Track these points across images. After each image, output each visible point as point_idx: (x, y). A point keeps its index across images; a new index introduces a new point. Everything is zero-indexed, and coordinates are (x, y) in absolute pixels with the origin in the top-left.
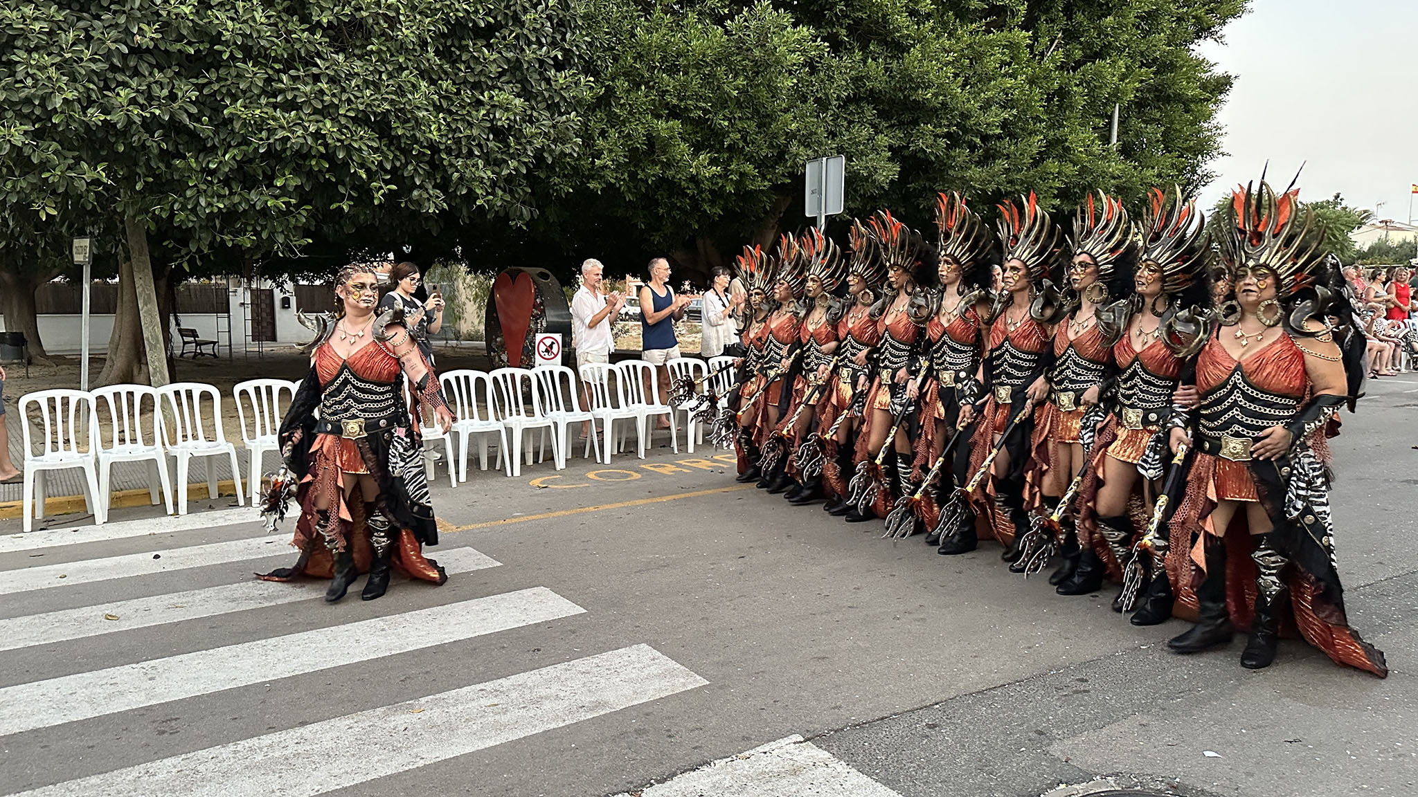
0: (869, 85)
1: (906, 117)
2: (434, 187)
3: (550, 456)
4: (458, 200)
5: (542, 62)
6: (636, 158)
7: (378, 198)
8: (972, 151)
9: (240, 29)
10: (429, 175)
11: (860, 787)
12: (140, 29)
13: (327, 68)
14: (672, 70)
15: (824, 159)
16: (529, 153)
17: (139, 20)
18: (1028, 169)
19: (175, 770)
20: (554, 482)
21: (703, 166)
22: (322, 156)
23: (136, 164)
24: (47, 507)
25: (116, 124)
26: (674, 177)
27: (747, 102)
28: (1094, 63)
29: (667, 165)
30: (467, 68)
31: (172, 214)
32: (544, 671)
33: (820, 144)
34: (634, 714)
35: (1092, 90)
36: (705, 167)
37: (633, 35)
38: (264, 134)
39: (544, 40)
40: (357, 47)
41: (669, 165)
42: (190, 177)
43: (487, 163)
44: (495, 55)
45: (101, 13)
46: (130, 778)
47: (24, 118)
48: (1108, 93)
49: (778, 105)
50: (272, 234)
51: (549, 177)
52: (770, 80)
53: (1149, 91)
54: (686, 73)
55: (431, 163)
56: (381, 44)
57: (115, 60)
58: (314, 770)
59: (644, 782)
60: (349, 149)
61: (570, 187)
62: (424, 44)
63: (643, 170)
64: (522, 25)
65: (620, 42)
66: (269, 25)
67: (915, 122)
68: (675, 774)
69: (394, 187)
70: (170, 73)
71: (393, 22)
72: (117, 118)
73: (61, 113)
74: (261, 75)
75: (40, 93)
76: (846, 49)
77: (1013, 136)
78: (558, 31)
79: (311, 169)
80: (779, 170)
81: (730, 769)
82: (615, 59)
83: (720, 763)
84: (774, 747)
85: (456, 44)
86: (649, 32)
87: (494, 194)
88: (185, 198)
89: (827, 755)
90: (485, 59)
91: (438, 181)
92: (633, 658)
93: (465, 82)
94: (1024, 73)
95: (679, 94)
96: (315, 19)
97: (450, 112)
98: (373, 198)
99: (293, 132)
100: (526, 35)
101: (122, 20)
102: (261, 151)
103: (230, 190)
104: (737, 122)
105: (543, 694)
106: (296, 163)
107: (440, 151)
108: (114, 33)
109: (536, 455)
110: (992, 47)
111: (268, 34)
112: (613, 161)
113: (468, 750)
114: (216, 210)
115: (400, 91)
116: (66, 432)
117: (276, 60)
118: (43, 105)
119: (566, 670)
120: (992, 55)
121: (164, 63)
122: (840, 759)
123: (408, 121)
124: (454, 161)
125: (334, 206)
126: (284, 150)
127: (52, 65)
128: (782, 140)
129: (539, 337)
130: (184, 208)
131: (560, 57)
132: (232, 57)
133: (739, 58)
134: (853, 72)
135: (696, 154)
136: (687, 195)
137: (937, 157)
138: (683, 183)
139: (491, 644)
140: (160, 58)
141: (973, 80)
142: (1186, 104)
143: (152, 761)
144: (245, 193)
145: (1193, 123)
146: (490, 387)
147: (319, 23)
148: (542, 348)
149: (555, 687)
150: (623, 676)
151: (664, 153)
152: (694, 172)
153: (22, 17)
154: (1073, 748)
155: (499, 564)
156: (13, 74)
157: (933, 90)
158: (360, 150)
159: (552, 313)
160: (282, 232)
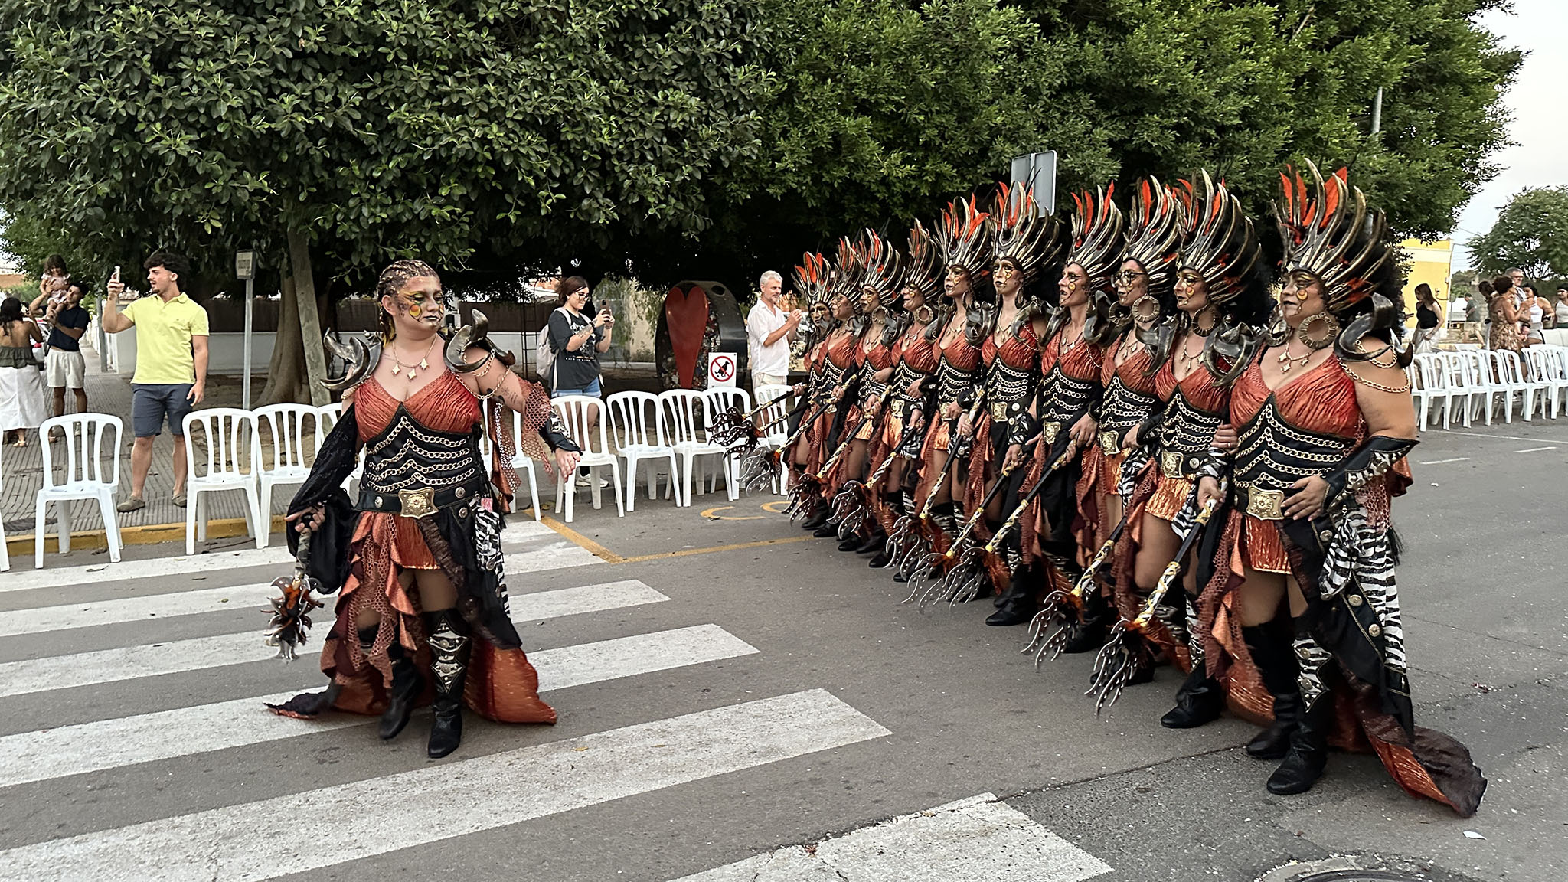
0: (1086, 71)
1: (1129, 107)
2: (605, 196)
3: (722, 485)
4: (629, 209)
5: (719, 57)
6: (819, 159)
7: (545, 208)
8: (1205, 146)
9: (405, 29)
10: (600, 183)
11: (1059, 852)
12: (305, 32)
13: (493, 69)
14: (862, 61)
15: (1033, 155)
16: (705, 157)
17: (304, 23)
18: (1272, 165)
19: (334, 800)
20: (726, 513)
21: (895, 166)
22: (488, 163)
23: (300, 174)
24: (209, 530)
25: (281, 131)
26: (862, 180)
27: (947, 95)
28: (1353, 40)
29: (855, 167)
30: (640, 66)
31: (335, 226)
32: (713, 712)
33: (1029, 139)
34: (809, 762)
35: (1349, 72)
36: (898, 166)
37: (820, 24)
38: (429, 140)
39: (722, 33)
40: (525, 45)
41: (857, 166)
42: (353, 186)
43: (660, 169)
44: (670, 51)
45: (266, 17)
46: (290, 805)
47: (189, 127)
48: (1370, 75)
49: (982, 97)
50: (436, 246)
51: (725, 183)
52: (973, 68)
53: (1419, 71)
54: (877, 64)
55: (602, 170)
56: (549, 41)
57: (280, 66)
58: (474, 806)
59: (819, 836)
60: (516, 154)
61: (749, 193)
62: (594, 40)
63: (828, 172)
64: (699, 16)
65: (804, 31)
66: (435, 24)
67: (1139, 113)
68: (853, 829)
69: (563, 196)
70: (334, 78)
71: (562, 18)
72: (281, 126)
73: (226, 121)
74: (427, 77)
75: (205, 101)
76: (1060, 31)
77: (1254, 127)
78: (738, 22)
79: (477, 178)
80: (982, 170)
81: (913, 827)
82: (800, 51)
83: (903, 819)
84: (963, 805)
85: (629, 39)
86: (837, 19)
87: (666, 202)
88: (348, 207)
89: (1022, 816)
90: (659, 56)
91: (609, 189)
92: (809, 702)
93: (638, 81)
94: (1268, 54)
95: (869, 87)
96: (481, 16)
97: (622, 115)
98: (540, 208)
99: (459, 138)
100: (703, 28)
101: (287, 23)
102: (426, 158)
103: (394, 199)
104: (934, 116)
105: (712, 734)
106: (462, 171)
107: (611, 156)
108: (278, 38)
109: (708, 483)
110: (1230, 26)
111: (433, 33)
112: (795, 163)
113: (633, 792)
114: (379, 220)
115: (570, 92)
116: (228, 453)
117: (441, 61)
118: (208, 114)
119: (737, 712)
120: (1230, 34)
121: (326, 67)
122: (1037, 821)
123: (577, 124)
124: (625, 167)
125: (499, 216)
126: (449, 157)
127: (218, 71)
128: (985, 136)
129: (712, 356)
130: (345, 219)
131: (739, 51)
132: (397, 59)
133: (937, 45)
134: (1068, 57)
135: (886, 154)
136: (877, 199)
137: (1164, 151)
138: (873, 186)
139: (660, 682)
140: (324, 62)
141: (1207, 64)
142: (1466, 86)
143: (312, 789)
144: (408, 202)
145: (1473, 108)
146: (660, 409)
147: (485, 19)
148: (716, 368)
149: (725, 731)
150: (797, 722)
151: (852, 153)
152: (886, 174)
153: (189, 23)
154: (1307, 821)
155: (667, 599)
156: (179, 82)
157: (1161, 76)
158: (528, 156)
159: (727, 330)
160: (447, 244)
